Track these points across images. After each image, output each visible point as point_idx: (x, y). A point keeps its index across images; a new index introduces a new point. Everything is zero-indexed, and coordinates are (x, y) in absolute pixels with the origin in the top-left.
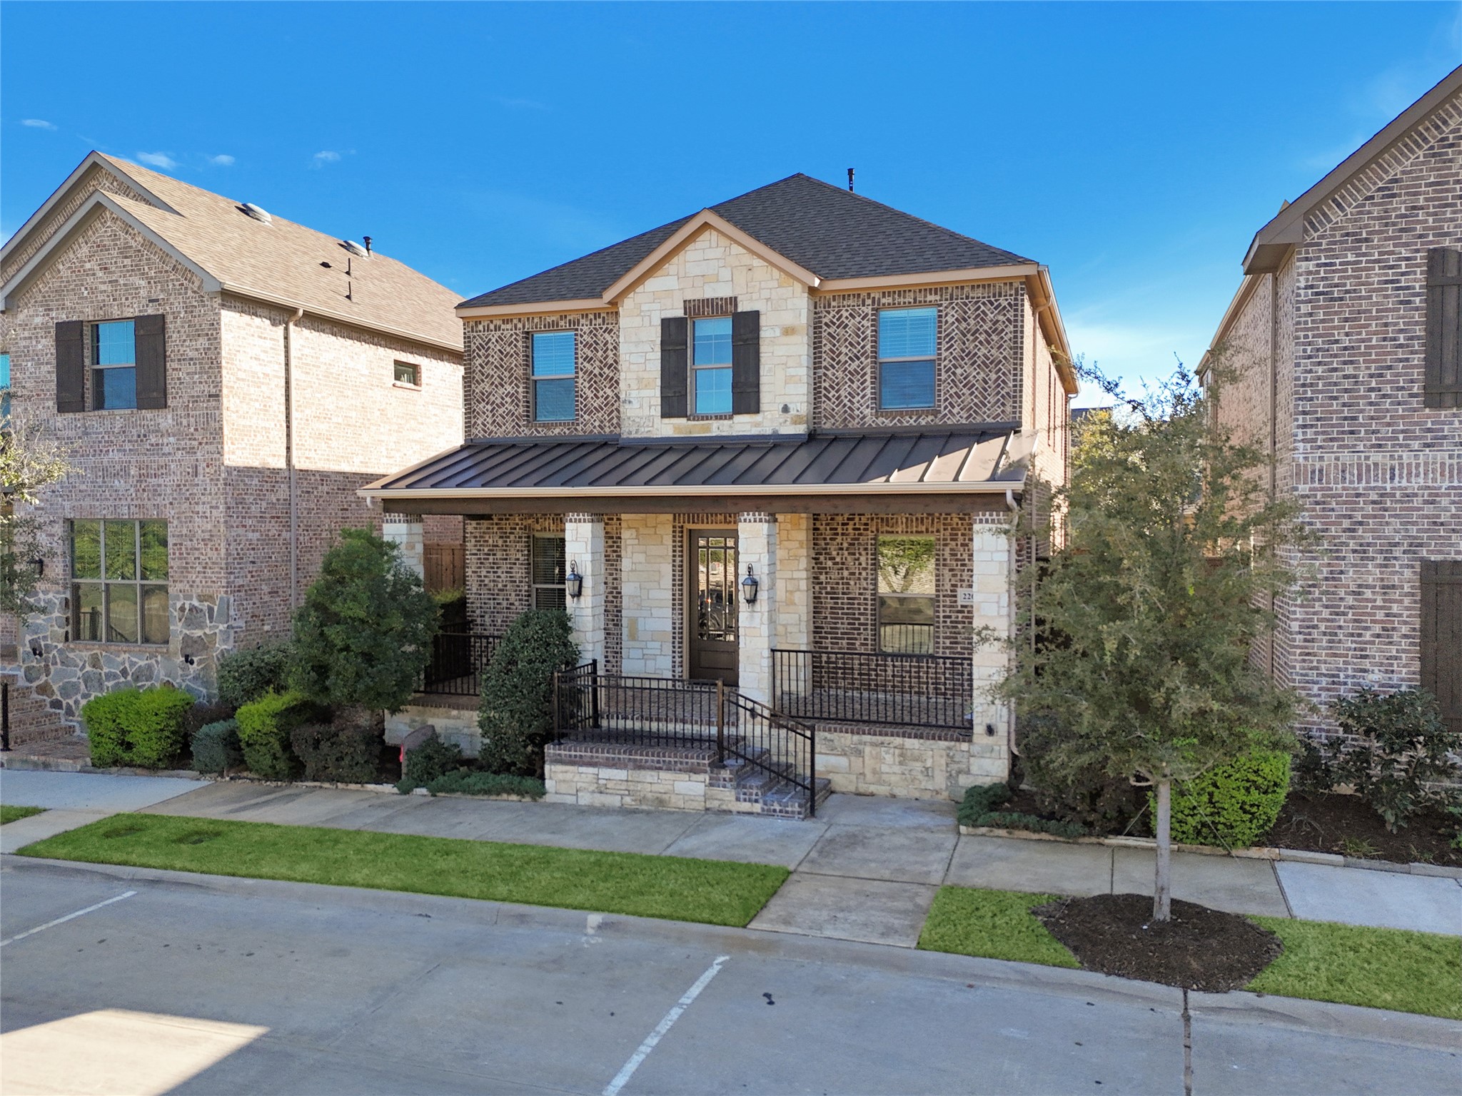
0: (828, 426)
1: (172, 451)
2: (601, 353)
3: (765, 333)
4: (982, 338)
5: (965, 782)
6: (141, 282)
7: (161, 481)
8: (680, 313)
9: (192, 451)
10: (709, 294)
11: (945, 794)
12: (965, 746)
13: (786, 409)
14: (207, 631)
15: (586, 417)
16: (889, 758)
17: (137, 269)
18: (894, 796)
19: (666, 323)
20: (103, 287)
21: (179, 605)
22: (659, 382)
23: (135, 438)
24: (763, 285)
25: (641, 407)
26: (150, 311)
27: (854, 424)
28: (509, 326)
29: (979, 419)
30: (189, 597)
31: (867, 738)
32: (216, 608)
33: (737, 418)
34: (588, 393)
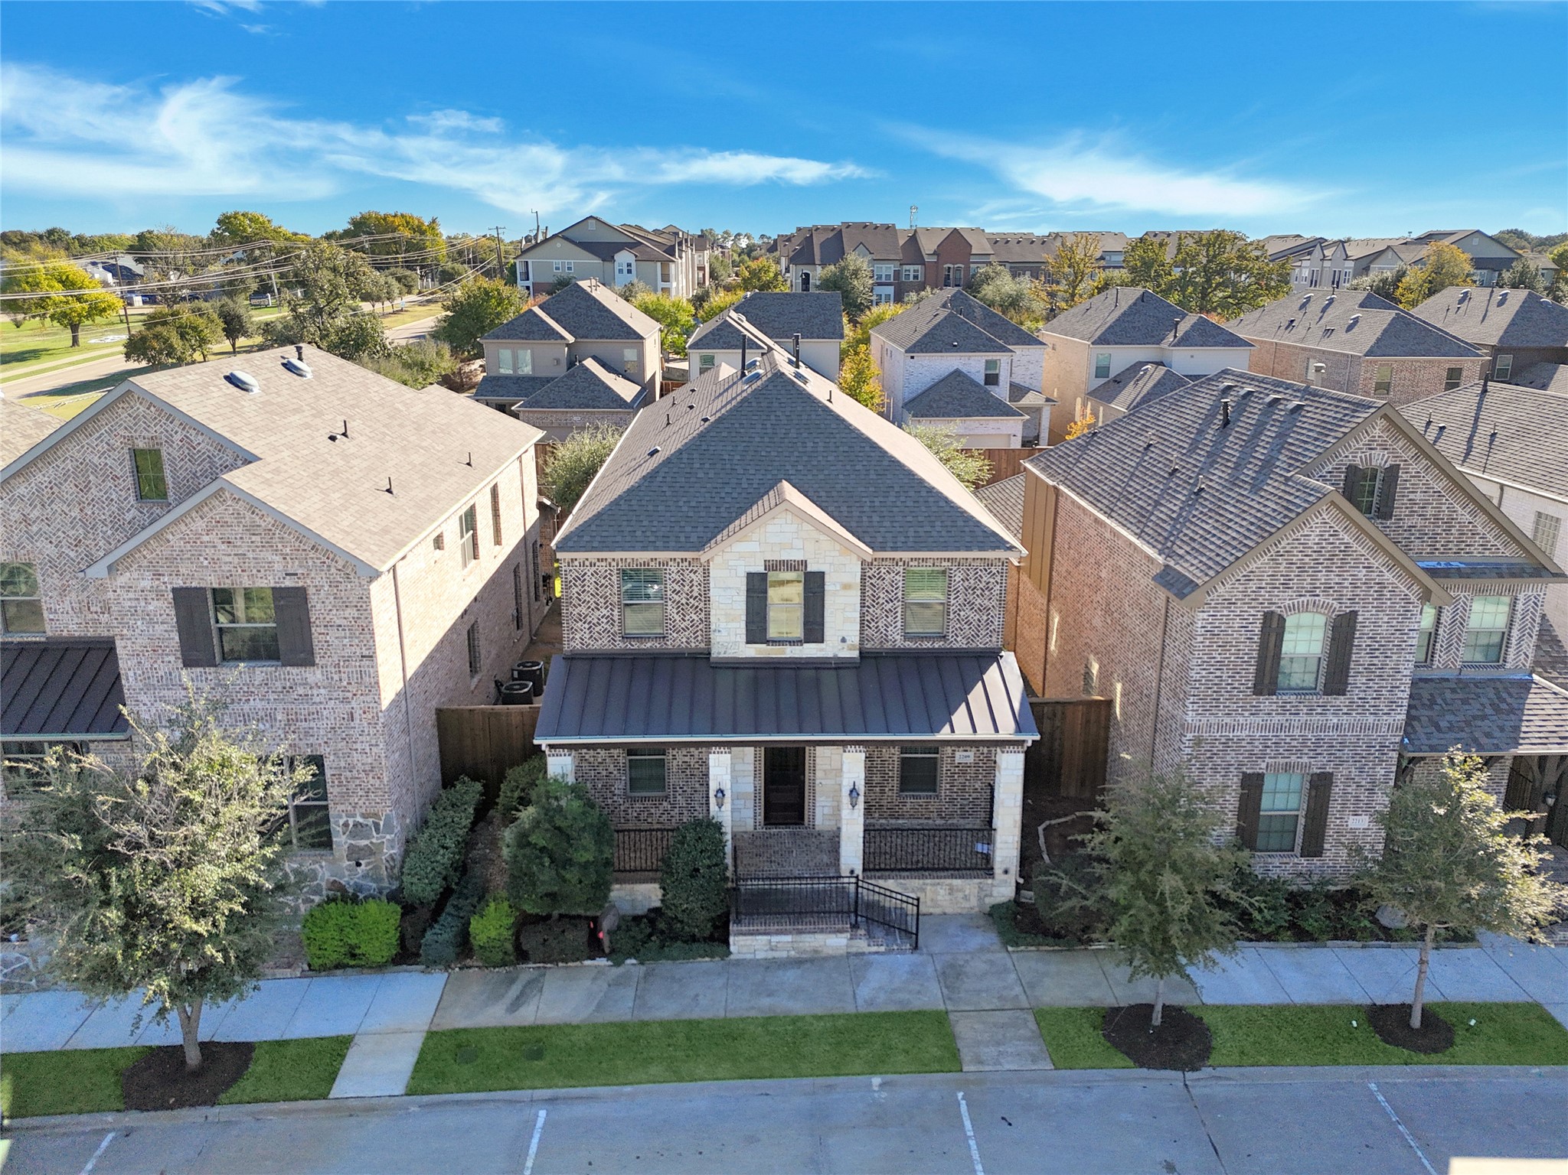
0: (869, 646)
1: (323, 700)
2: (687, 588)
3: (829, 587)
4: (978, 592)
5: (990, 901)
6: (274, 557)
7: (312, 724)
8: (761, 569)
9: (345, 701)
10: (785, 557)
11: (977, 909)
12: (990, 881)
13: (843, 640)
14: (374, 841)
15: (674, 634)
16: (942, 892)
17: (268, 545)
18: (945, 914)
19: (750, 576)
20: (227, 559)
21: (341, 822)
22: (744, 618)
23: (280, 689)
24: (828, 553)
25: (729, 634)
26: (289, 583)
27: (888, 645)
28: (604, 564)
29: (974, 645)
30: (354, 816)
31: (929, 881)
32: (382, 823)
33: (806, 645)
34: (676, 617)
